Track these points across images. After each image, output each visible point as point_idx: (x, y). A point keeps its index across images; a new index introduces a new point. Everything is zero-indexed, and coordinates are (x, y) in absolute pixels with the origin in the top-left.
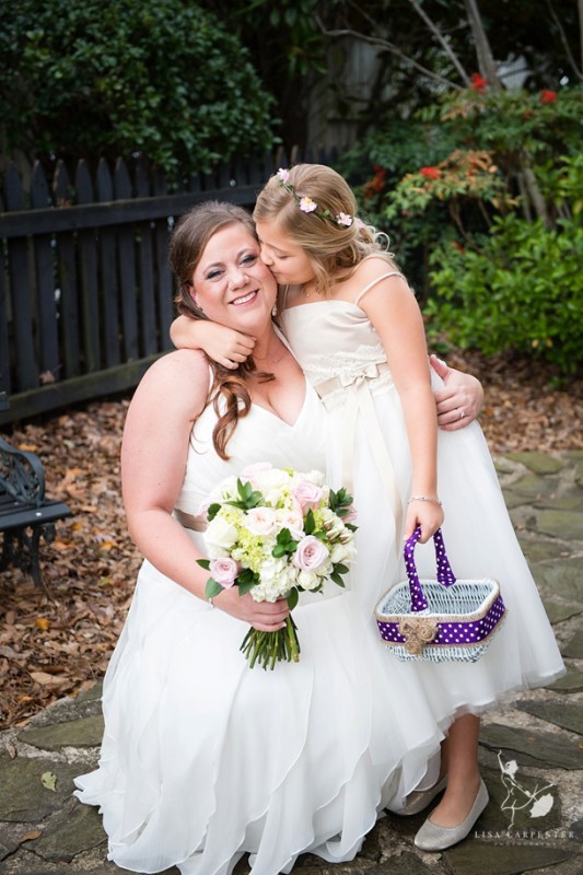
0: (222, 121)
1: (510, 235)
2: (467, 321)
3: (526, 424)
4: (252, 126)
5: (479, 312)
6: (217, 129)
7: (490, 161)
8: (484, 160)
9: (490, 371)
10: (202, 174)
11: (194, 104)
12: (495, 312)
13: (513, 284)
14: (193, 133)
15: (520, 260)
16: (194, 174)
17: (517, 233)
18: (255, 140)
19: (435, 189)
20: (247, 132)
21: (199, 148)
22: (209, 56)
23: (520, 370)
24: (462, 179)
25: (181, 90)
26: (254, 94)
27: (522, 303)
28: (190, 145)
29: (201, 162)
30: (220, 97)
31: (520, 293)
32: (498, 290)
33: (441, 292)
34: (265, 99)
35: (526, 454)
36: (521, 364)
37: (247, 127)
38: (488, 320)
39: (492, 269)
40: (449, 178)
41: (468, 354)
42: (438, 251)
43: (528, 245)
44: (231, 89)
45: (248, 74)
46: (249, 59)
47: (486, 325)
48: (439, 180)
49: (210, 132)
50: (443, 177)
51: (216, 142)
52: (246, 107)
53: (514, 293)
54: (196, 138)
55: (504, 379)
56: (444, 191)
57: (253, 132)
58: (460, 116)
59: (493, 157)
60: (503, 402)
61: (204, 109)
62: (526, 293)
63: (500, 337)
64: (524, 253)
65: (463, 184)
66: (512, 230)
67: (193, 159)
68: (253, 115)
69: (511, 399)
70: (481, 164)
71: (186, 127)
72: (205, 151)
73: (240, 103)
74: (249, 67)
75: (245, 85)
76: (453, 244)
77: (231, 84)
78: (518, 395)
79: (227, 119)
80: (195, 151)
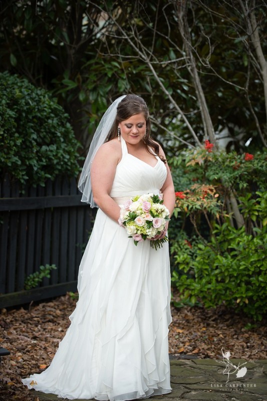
0: (53, 156)
1: (224, 235)
2: (196, 286)
3: (233, 346)
4: (69, 160)
5: (204, 281)
6: (50, 160)
7: (214, 191)
8: (212, 190)
9: (208, 320)
10: (38, 185)
11: (40, 145)
12: (214, 281)
13: (226, 264)
14: (37, 161)
15: (233, 250)
16: (35, 186)
17: (228, 235)
18: (69, 168)
19: (183, 204)
20: (66, 163)
21: (39, 171)
22: (48, 118)
23: (227, 320)
24: (198, 200)
25: (35, 136)
26: (70, 141)
27: (231, 276)
28: (35, 169)
29: (39, 179)
30: (52, 143)
31: (231, 270)
32: (217, 268)
33: (181, 268)
34: (76, 144)
35: (234, 359)
36: (227, 317)
37: (66, 160)
38: (209, 286)
39: (213, 256)
40: (192, 198)
41: (193, 310)
42: (176, 245)
43: (237, 242)
44: (59, 137)
45: (68, 129)
46: (69, 121)
47: (209, 289)
48: (185, 199)
49: (46, 161)
50: (187, 198)
51: (48, 168)
52: (66, 149)
53: (227, 270)
54: (39, 165)
55: (217, 324)
56: (188, 207)
57: (69, 164)
59: (215, 188)
60: (219, 335)
61: (44, 148)
62: (234, 270)
63: (216, 297)
64: (233, 246)
65: (199, 203)
66: (226, 233)
67: (35, 177)
68: (69, 153)
69: (223, 334)
70: (208, 191)
71: (34, 158)
72: (43, 173)
73: (63, 145)
74: (68, 125)
75: (65, 135)
76: (185, 242)
77: (59, 134)
78: (227, 332)
79: (56, 155)
80: (37, 172)
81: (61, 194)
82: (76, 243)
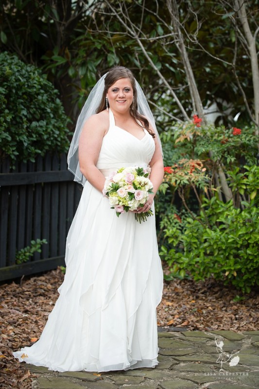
0: (43, 131)
1: (213, 209)
2: (185, 260)
3: (222, 318)
4: (59, 135)
5: (192, 255)
6: (40, 135)
7: (202, 165)
8: (199, 165)
9: (197, 293)
10: (29, 161)
11: (30, 121)
12: (202, 255)
13: (215, 237)
14: (27, 137)
15: (221, 223)
16: (25, 162)
17: (217, 208)
18: (59, 144)
19: (171, 179)
20: (56, 139)
21: (30, 146)
22: (38, 94)
23: (216, 293)
24: (186, 174)
25: (25, 112)
26: (60, 116)
27: (220, 249)
28: (26, 144)
29: (29, 154)
30: (42, 118)
31: (219, 243)
32: (206, 241)
33: (170, 241)
34: (66, 120)
35: (223, 331)
36: (216, 289)
37: (56, 136)
38: (198, 259)
39: (201, 229)
40: (179, 173)
41: (183, 283)
42: (166, 220)
43: (225, 216)
44: (48, 113)
45: (57, 105)
46: (59, 97)
47: (197, 262)
48: (172, 174)
49: (36, 137)
50: (175, 173)
51: (38, 144)
52: (56, 124)
53: (216, 243)
54: (29, 141)
55: (206, 297)
56: (176, 181)
57: (59, 139)
58: (186, 139)
59: (204, 163)
60: (208, 307)
61: (34, 124)
62: (223, 243)
63: (204, 270)
64: (222, 219)
65: (187, 177)
66: (214, 207)
67: (26, 153)
68: (59, 129)
69: (212, 306)
70: (196, 165)
71: (24, 133)
72: (33, 148)
73: (53, 121)
74: (58, 101)
75: (55, 111)
76: (174, 216)
77: (49, 110)
78: (216, 305)
79: (46, 130)
80: (27, 148)
81: (52, 170)
82: (67, 218)
